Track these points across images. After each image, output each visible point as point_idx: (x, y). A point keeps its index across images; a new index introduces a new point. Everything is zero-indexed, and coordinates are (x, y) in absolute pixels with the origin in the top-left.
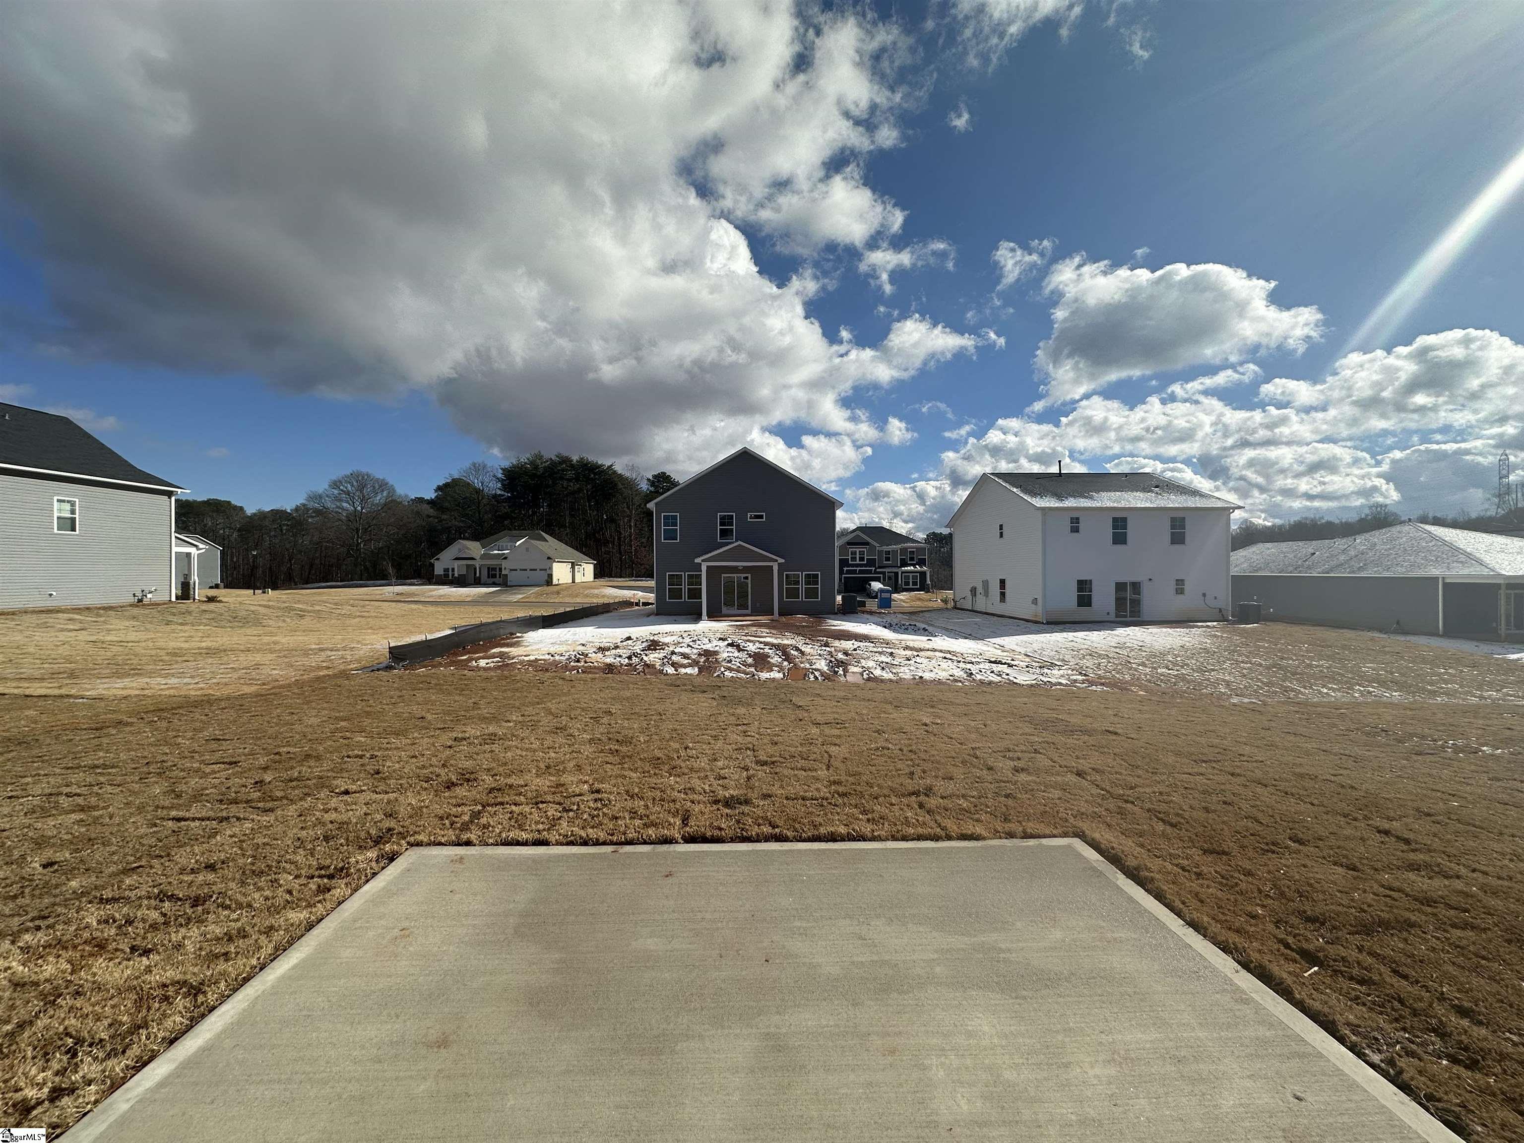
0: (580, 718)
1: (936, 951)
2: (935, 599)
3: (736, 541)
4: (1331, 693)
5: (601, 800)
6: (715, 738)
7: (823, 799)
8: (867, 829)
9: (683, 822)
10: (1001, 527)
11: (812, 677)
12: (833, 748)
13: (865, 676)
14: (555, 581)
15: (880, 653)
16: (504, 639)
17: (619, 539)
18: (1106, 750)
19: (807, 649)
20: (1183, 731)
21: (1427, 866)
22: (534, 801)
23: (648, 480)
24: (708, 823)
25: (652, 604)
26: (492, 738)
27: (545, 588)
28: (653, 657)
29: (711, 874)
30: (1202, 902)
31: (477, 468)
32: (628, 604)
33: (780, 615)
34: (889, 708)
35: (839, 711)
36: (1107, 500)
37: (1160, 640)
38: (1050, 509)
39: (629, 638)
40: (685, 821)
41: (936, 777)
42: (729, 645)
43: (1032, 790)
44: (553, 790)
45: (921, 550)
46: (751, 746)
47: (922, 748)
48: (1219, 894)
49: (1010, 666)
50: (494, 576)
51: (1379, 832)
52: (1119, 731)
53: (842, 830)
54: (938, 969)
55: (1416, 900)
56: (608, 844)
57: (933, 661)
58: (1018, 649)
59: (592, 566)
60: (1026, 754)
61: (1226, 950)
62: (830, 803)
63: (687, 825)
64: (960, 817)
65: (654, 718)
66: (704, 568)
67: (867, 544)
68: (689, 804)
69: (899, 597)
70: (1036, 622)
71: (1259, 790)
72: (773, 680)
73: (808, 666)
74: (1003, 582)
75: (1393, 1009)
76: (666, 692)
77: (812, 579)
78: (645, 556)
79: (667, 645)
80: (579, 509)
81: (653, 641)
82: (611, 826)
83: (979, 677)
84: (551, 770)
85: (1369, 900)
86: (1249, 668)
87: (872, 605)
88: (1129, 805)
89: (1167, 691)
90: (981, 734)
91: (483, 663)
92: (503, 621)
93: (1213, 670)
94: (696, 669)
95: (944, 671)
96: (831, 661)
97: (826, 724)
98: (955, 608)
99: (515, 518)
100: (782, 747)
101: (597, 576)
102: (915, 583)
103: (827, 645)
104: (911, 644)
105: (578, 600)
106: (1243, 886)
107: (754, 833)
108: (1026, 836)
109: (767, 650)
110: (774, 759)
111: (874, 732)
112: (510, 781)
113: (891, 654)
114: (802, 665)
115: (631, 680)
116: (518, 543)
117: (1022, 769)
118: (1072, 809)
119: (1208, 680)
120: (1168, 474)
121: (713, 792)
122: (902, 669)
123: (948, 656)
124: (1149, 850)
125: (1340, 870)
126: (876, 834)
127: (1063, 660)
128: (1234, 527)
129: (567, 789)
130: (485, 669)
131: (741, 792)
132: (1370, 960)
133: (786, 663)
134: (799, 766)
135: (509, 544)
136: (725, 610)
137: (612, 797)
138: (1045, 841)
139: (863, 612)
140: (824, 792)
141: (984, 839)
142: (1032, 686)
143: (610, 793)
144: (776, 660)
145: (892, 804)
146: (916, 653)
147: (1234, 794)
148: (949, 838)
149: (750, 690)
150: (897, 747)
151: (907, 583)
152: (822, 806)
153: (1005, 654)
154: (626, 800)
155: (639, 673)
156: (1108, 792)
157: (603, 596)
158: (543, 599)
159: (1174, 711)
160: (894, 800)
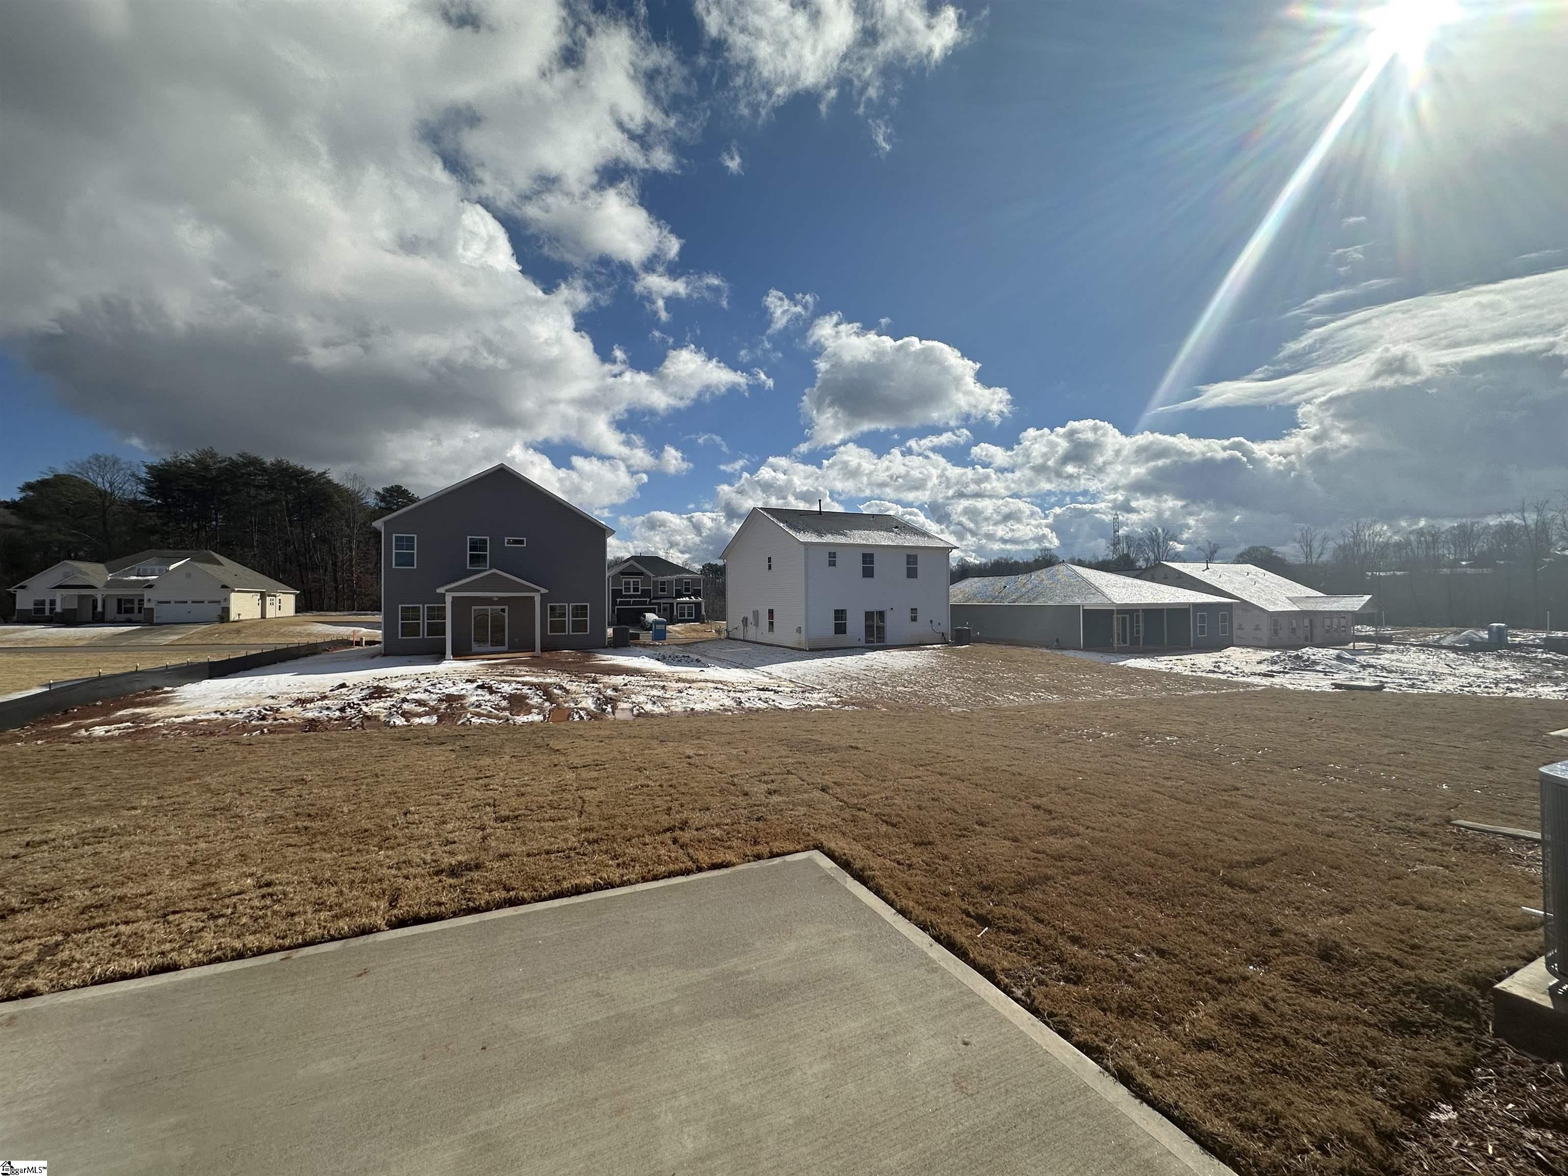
0: (254, 791)
1: (676, 990)
2: (708, 630)
3: (490, 568)
4: (1015, 699)
5: (271, 895)
6: (447, 796)
7: (570, 849)
8: (615, 874)
9: (390, 904)
10: (769, 559)
11: (576, 717)
12: (588, 792)
13: (635, 712)
14: (233, 616)
15: (652, 687)
16: (140, 696)
17: (334, 564)
18: (847, 764)
19: (572, 687)
20: (909, 741)
21: (1061, 829)
22: (161, 912)
23: (378, 493)
24: (424, 900)
25: (379, 642)
26: (100, 834)
27: (217, 626)
28: (377, 707)
29: (422, 960)
30: (910, 889)
31: (101, 463)
32: (347, 643)
33: (542, 651)
34: (655, 743)
35: (600, 751)
36: (859, 537)
37: (899, 662)
38: (812, 544)
39: (343, 686)
40: (393, 903)
41: (693, 809)
42: (478, 687)
43: (782, 810)
44: (195, 893)
45: (696, 581)
46: (491, 801)
47: (683, 781)
48: (924, 880)
49: (776, 692)
50: (131, 610)
51: (1034, 807)
52: (860, 746)
53: (588, 880)
54: (676, 1009)
55: (1052, 858)
56: (277, 951)
57: (705, 692)
58: (784, 676)
59: (293, 597)
60: (780, 776)
61: (924, 928)
62: (578, 853)
63: (395, 906)
64: (713, 847)
65: (366, 781)
66: (449, 599)
67: (642, 574)
68: (401, 880)
69: (675, 629)
70: (800, 650)
71: (959, 785)
72: (532, 723)
73: (572, 705)
74: (771, 612)
75: (1033, 950)
76: (390, 748)
77: (580, 611)
78: (371, 586)
79: (397, 691)
80: (274, 525)
81: (377, 687)
82: (283, 927)
83: (747, 705)
84: (197, 867)
85: (1023, 864)
86: (962, 683)
87: (646, 637)
88: (861, 813)
89: (902, 706)
90: (741, 761)
91: (99, 731)
92: (141, 672)
93: (937, 686)
94: (435, 718)
95: (712, 701)
96: (599, 699)
97: (584, 766)
98: (728, 638)
99: (168, 533)
100: (529, 798)
101: (298, 610)
102: (690, 614)
103: (595, 681)
104: (683, 676)
105: (270, 640)
106: (941, 869)
107: (482, 902)
108: (773, 855)
109: (525, 690)
110: (517, 813)
111: (636, 770)
112: (119, 892)
113: (663, 687)
114: (566, 705)
115: (343, 736)
116: (172, 567)
117: (775, 791)
118: (814, 824)
119: (933, 694)
120: (907, 517)
121: (435, 861)
122: (674, 702)
123: (720, 686)
124: (874, 851)
125: (1007, 843)
126: (625, 878)
127: (822, 684)
128: (953, 564)
129: (219, 889)
130: (102, 739)
131: (473, 855)
132: (1021, 913)
133: (547, 704)
134: (547, 816)
135: (157, 568)
136: (475, 647)
137: (289, 889)
138: (788, 858)
139: (636, 645)
140: (573, 841)
141: (733, 865)
142: (795, 710)
143: (288, 884)
144: (535, 700)
145: (645, 844)
146: (688, 685)
147: (940, 791)
148: (700, 870)
149: (502, 736)
150: (658, 783)
151: (682, 615)
152: (569, 857)
153: (772, 681)
154: (310, 889)
155: (355, 728)
156: (844, 802)
157: (309, 635)
158: (214, 639)
159: (905, 724)
160: (647, 839)
